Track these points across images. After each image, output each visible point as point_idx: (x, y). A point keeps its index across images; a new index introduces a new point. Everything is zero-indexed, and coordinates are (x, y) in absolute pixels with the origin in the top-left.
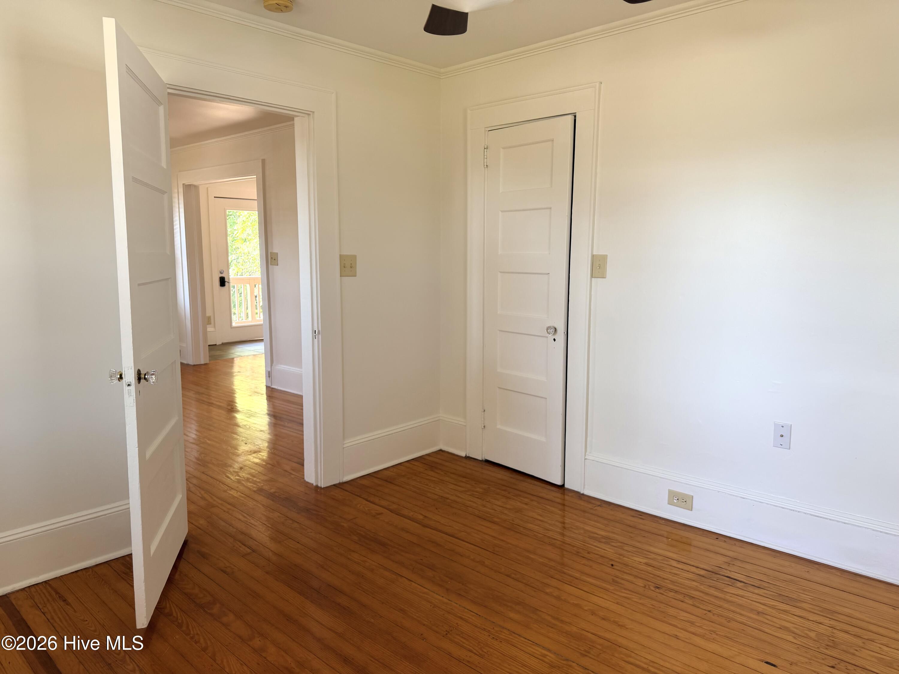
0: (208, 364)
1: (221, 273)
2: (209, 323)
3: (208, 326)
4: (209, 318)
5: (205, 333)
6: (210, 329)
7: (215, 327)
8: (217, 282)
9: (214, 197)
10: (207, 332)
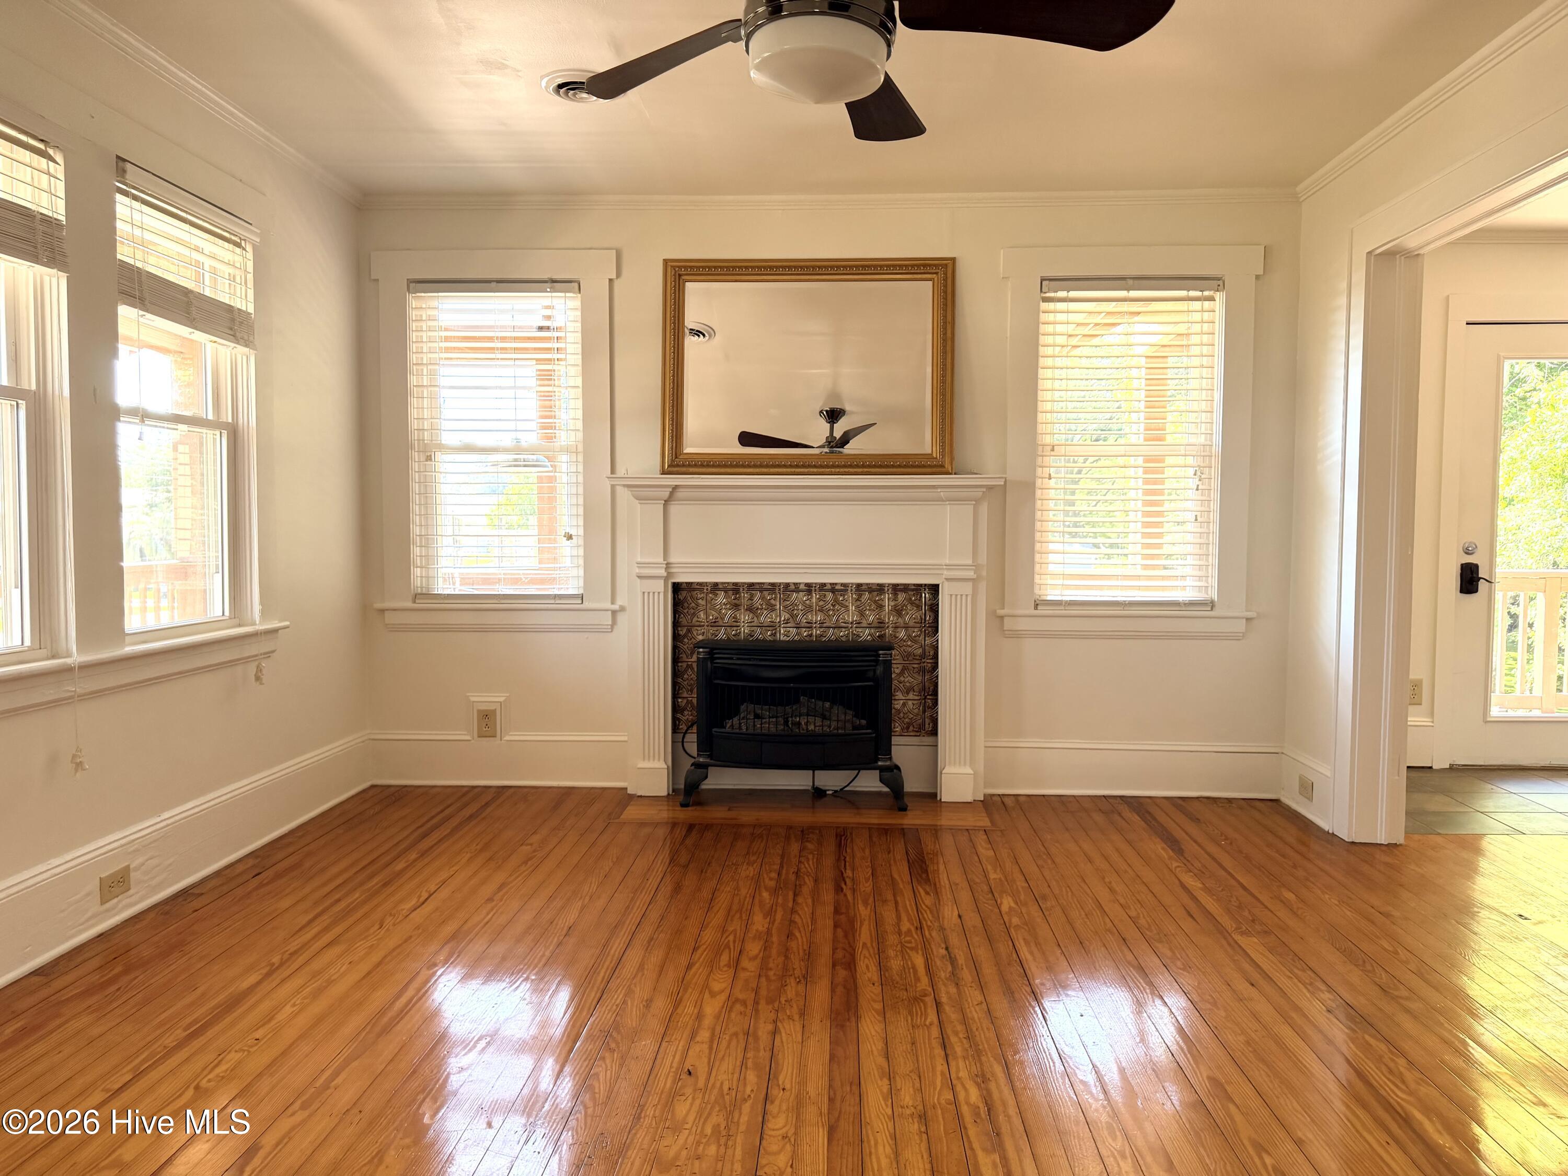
0: (1401, 845)
1: (1467, 552)
2: (1415, 700)
3: (1411, 708)
4: (1417, 686)
5: (1400, 727)
6: (1416, 718)
7: (1432, 714)
8: (1452, 579)
9: (1467, 324)
10: (1406, 726)
